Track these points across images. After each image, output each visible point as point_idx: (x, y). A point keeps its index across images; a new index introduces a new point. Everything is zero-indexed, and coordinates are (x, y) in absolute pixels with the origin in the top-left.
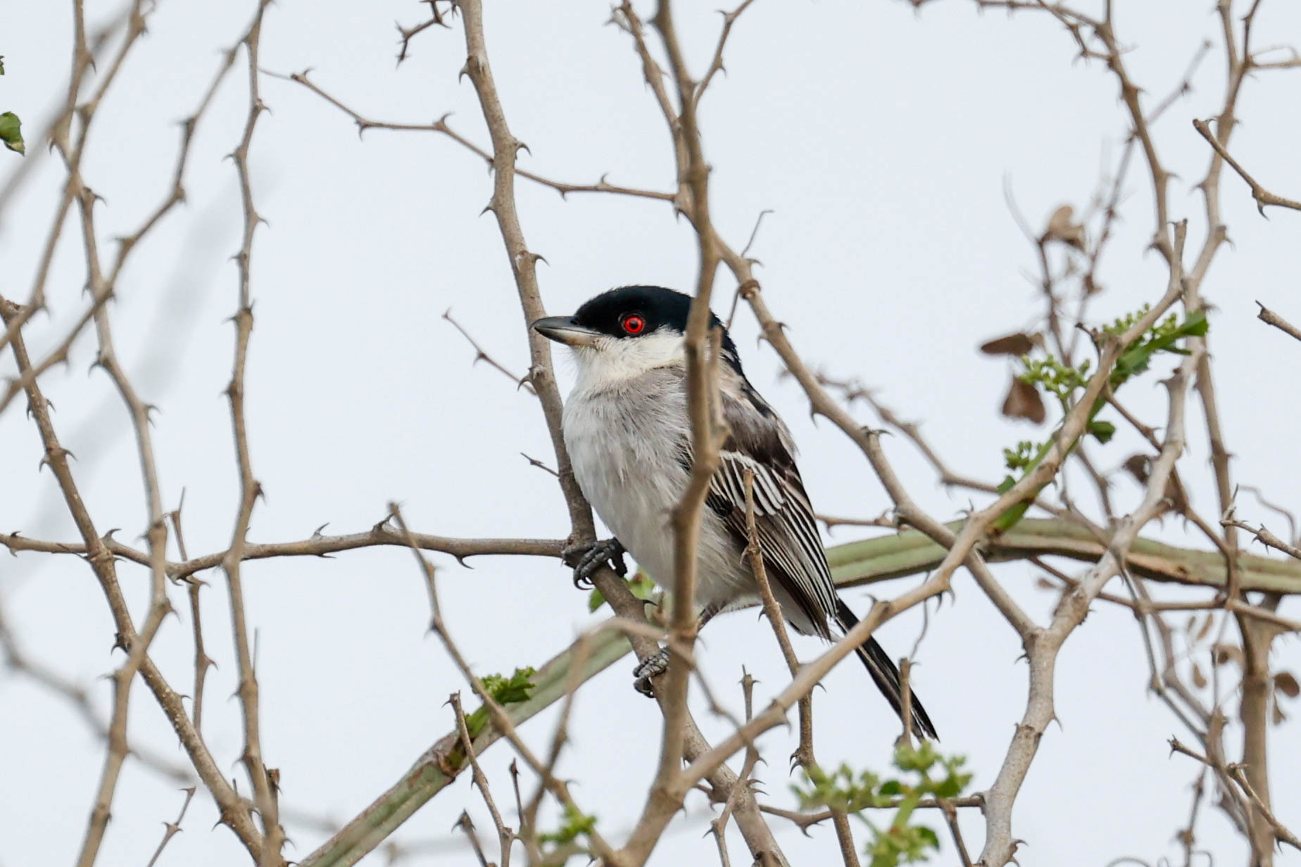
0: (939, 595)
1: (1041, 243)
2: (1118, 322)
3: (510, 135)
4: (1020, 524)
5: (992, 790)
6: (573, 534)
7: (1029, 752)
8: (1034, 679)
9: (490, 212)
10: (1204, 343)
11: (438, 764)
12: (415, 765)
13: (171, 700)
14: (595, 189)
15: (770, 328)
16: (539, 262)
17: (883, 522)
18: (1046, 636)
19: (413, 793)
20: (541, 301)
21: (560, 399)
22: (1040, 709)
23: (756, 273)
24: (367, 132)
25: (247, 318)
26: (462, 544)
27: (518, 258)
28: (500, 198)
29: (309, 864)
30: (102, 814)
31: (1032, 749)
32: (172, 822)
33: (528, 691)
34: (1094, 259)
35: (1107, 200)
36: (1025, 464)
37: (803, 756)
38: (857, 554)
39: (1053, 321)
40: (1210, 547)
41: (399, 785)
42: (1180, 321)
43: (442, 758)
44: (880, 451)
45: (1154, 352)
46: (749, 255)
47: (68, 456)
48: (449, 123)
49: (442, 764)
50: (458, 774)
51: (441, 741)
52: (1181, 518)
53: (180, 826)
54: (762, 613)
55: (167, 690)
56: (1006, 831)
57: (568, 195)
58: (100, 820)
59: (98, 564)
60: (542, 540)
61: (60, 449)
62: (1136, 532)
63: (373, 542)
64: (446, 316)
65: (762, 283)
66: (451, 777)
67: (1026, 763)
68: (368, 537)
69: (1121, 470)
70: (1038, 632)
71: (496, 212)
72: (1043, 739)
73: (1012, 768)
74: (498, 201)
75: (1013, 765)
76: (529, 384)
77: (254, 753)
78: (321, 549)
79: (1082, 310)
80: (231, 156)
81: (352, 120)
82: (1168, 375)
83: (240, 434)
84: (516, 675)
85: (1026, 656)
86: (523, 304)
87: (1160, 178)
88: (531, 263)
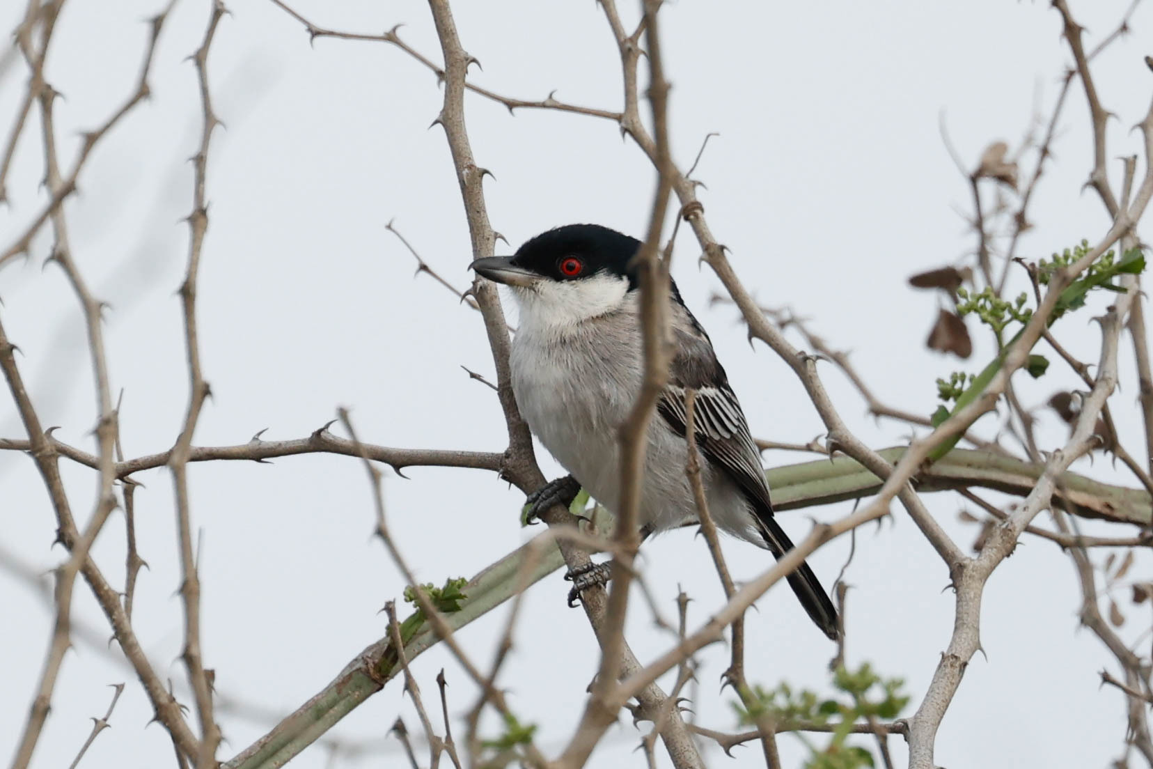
0: (879, 518)
1: (974, 179)
2: (1055, 257)
3: (462, 50)
4: (951, 454)
5: (915, 717)
6: (510, 448)
7: (953, 681)
8: (960, 608)
9: (439, 126)
10: (1138, 281)
11: (367, 671)
12: (343, 671)
13: (109, 598)
14: (543, 105)
15: (712, 251)
16: (486, 176)
17: (815, 448)
18: (974, 566)
19: (342, 699)
20: (487, 216)
21: (502, 313)
22: (965, 639)
23: (700, 195)
24: (318, 39)
25: (201, 220)
26: (400, 454)
27: (466, 172)
28: (450, 111)
29: (236, 765)
30: (42, 706)
31: (957, 677)
32: (100, 718)
33: (459, 602)
34: (1027, 197)
35: (1041, 138)
36: (958, 395)
37: (734, 675)
38: (791, 477)
39: (983, 257)
40: (1137, 484)
41: (328, 689)
42: (1117, 259)
43: (371, 665)
44: (817, 377)
45: (1091, 288)
46: (693, 177)
47: (15, 351)
48: (400, 34)
49: (372, 671)
50: (387, 681)
51: (369, 648)
52: (1109, 454)
53: (108, 722)
54: (699, 532)
55: (106, 588)
56: (928, 759)
57: (515, 110)
58: (40, 712)
59: (41, 460)
60: (480, 453)
61: (8, 343)
62: (1067, 467)
63: (311, 448)
64: (389, 227)
65: (704, 206)
66: (380, 684)
67: (950, 691)
68: (306, 444)
69: (1046, 406)
70: (966, 562)
71: (444, 125)
72: (968, 668)
73: (936, 696)
74: (447, 114)
75: (938, 693)
76: (471, 297)
77: (194, 651)
78: (259, 454)
79: (1013, 247)
80: (190, 57)
81: (305, 27)
82: (1103, 312)
83: (191, 334)
84: (448, 586)
85: (953, 585)
86: (469, 218)
87: (1099, 116)
88: (478, 178)
